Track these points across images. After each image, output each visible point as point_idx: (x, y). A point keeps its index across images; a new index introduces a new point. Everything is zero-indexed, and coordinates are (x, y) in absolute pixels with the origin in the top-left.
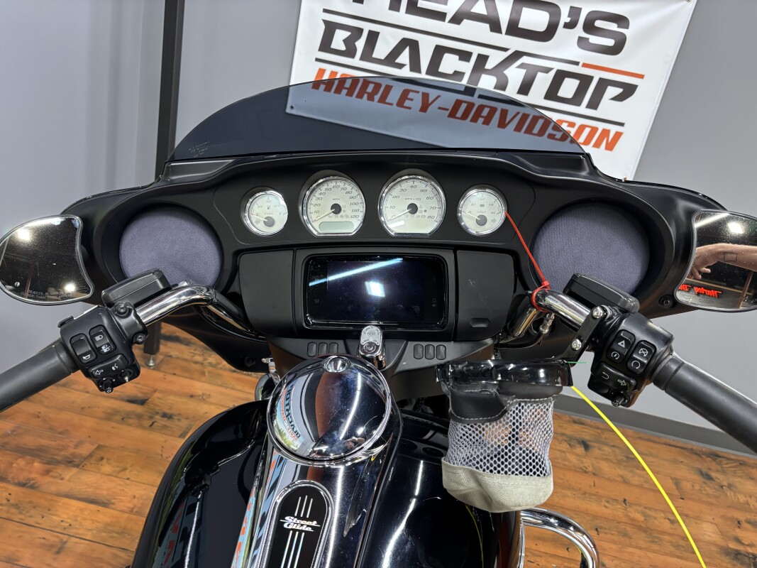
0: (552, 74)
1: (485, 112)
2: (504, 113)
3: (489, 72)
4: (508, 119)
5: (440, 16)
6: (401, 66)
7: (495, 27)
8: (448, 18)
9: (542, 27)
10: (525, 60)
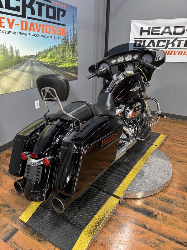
0: (185, 41)
1: (170, 52)
2: (175, 51)
3: (170, 44)
4: (176, 52)
5: (158, 34)
6: (151, 46)
7: (171, 34)
8: (160, 34)
9: (181, 32)
10: (178, 39)
